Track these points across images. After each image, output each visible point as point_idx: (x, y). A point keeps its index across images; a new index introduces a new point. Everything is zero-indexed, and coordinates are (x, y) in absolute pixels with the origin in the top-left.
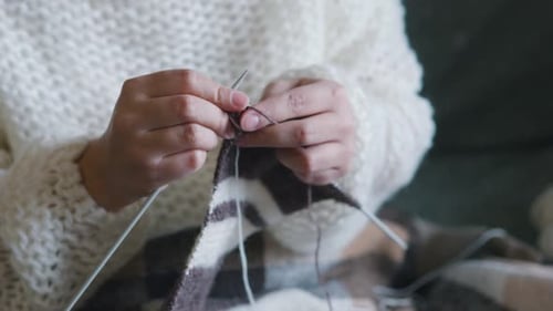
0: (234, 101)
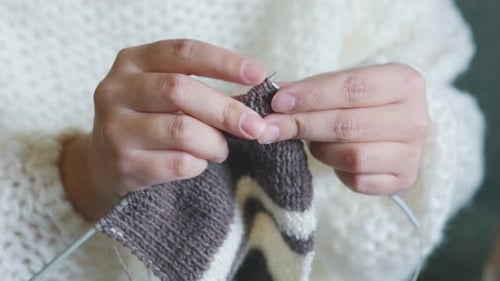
0: (245, 73)
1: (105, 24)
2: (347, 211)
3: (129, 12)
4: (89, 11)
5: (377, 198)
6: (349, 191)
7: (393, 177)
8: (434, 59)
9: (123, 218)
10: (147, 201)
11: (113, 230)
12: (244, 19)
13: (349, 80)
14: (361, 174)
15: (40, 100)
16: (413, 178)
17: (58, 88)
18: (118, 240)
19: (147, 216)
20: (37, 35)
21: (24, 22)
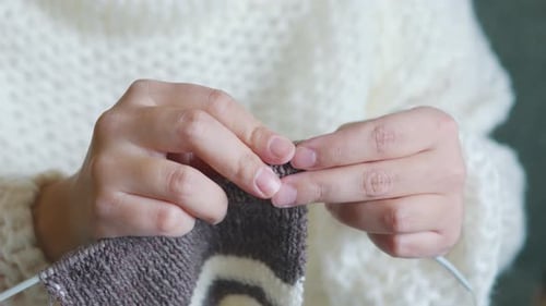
1: (104, 66)
2: (383, 279)
3: (131, 53)
4: (88, 52)
5: (415, 261)
6: (385, 256)
7: (435, 235)
8: (471, 108)
9: (71, 275)
10: (103, 262)
11: (58, 287)
12: (259, 63)
13: (376, 130)
14: (402, 233)
15: (30, 149)
16: (456, 235)
17: (50, 137)
18: (58, 299)
19: (98, 283)
20: (28, 76)
21: (14, 63)
